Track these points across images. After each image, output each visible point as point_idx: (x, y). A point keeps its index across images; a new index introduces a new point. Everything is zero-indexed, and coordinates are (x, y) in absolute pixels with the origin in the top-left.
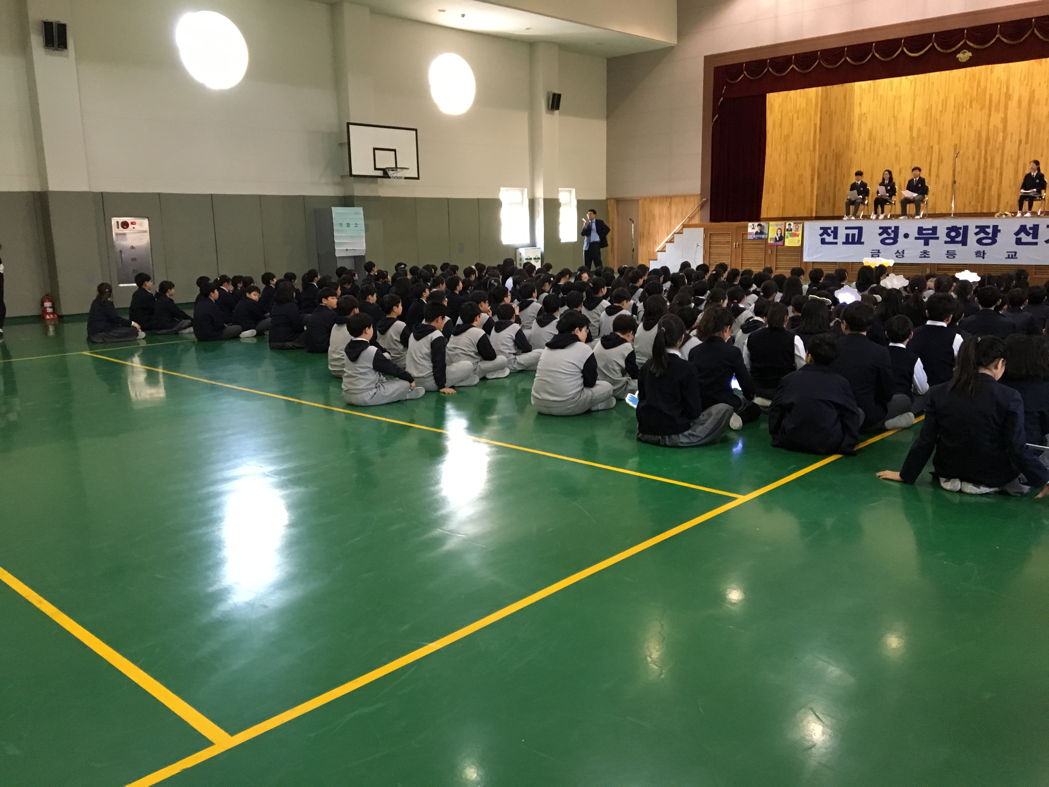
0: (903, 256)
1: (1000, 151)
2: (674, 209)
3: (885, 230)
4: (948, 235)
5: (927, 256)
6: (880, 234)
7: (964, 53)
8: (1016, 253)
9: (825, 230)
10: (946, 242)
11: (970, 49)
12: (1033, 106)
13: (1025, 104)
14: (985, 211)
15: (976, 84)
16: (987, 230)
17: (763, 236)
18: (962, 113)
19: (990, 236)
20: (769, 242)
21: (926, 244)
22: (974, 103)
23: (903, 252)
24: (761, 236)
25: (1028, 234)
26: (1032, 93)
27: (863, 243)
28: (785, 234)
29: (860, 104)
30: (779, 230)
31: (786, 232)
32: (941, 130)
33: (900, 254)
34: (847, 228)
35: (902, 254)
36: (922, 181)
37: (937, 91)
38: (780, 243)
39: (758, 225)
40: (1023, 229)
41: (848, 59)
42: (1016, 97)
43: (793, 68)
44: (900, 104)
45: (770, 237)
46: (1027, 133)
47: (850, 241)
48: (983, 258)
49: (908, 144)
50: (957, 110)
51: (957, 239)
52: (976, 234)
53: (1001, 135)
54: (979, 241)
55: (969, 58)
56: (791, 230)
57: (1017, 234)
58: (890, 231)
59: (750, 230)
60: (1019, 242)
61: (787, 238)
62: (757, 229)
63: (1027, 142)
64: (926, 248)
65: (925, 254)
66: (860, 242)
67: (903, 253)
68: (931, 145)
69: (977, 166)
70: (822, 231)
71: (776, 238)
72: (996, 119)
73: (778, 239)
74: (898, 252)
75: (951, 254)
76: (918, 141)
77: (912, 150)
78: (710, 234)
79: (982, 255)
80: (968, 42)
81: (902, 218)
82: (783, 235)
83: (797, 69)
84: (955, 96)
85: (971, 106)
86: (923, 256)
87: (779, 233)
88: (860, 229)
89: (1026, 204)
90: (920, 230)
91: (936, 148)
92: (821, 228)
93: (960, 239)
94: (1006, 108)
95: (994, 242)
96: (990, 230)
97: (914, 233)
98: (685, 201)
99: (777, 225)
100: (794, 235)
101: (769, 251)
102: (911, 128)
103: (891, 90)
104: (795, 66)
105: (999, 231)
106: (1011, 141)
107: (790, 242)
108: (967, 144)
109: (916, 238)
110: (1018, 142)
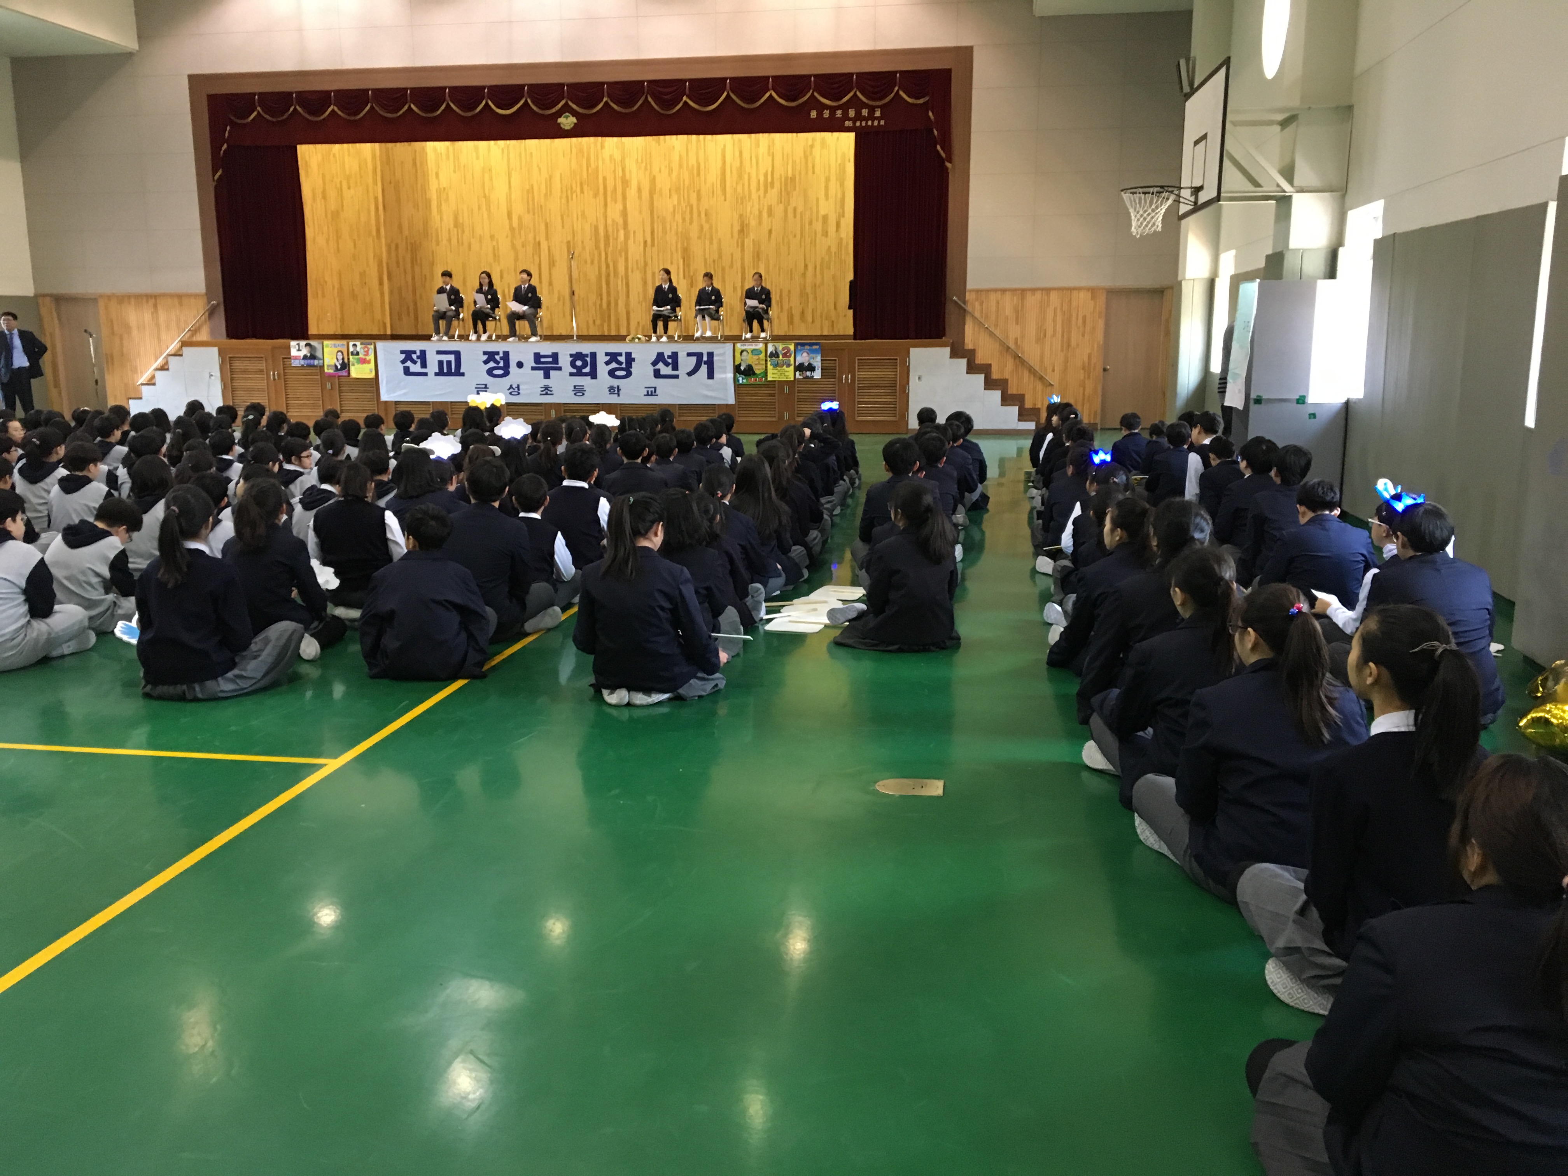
0: (519, 394)
1: (623, 254)
2: (162, 316)
3: (491, 356)
4: (573, 364)
5: (549, 392)
6: (486, 362)
7: (567, 117)
8: (655, 388)
9: (408, 355)
10: (571, 374)
11: (574, 113)
12: (655, 197)
13: (645, 194)
14: (613, 333)
15: (585, 161)
16: (619, 358)
17: (316, 362)
18: (572, 199)
19: (624, 366)
20: (326, 371)
21: (547, 376)
22: (585, 187)
23: (518, 387)
24: (311, 362)
25: (667, 364)
26: (653, 180)
27: (463, 374)
28: (349, 359)
29: (437, 175)
30: (340, 354)
31: (351, 357)
32: (548, 221)
33: (515, 390)
34: (439, 352)
35: (516, 390)
36: (532, 289)
37: (538, 166)
38: (344, 373)
39: (307, 345)
40: (660, 357)
41: (412, 106)
42: (634, 184)
43: (333, 110)
44: (491, 179)
45: (326, 364)
46: (652, 233)
47: (445, 371)
48: (619, 395)
49: (507, 237)
50: (565, 195)
51: (584, 371)
52: (607, 363)
53: (622, 233)
54: (612, 373)
55: (572, 125)
56: (358, 354)
57: (654, 364)
58: (497, 357)
59: (294, 352)
60: (657, 374)
61: (353, 365)
62: (305, 351)
63: (653, 245)
64: (547, 382)
65: (547, 390)
66: (458, 373)
67: (519, 389)
68: (537, 240)
69: (597, 273)
70: (403, 356)
71: (336, 366)
72: (614, 211)
73: (339, 367)
74: (511, 387)
75: (579, 390)
76: (520, 233)
77: (513, 246)
78: (230, 357)
79: (616, 392)
80: (570, 103)
81: (511, 339)
82: (346, 361)
83: (340, 113)
84: (561, 174)
85: (582, 192)
86: (544, 393)
87: (340, 357)
88: (457, 354)
89: (660, 324)
90: (537, 357)
91: (544, 246)
92: (402, 352)
93: (587, 370)
94: (624, 198)
95: (629, 374)
96: (622, 359)
97: (529, 362)
98: (181, 304)
99: (335, 346)
100: (363, 361)
101: (329, 386)
102: (509, 215)
103: (478, 158)
104: (336, 109)
105: (634, 360)
106: (634, 242)
107: (358, 371)
108: (582, 242)
109: (533, 369)
110: (642, 244)
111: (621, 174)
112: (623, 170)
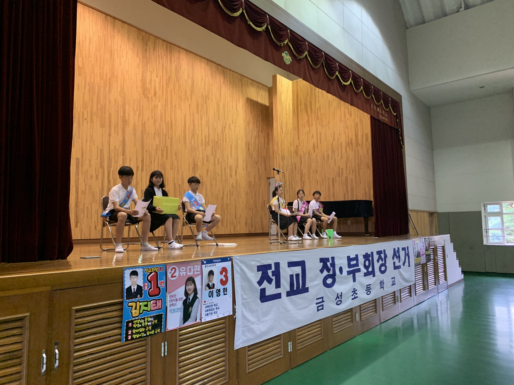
0: (341, 302)
3: (324, 263)
4: (365, 265)
6: (322, 272)
9: (264, 272)
10: (365, 275)
19: (384, 262)
21: (354, 279)
23: (341, 295)
25: (397, 258)
33: (339, 298)
34: (290, 264)
40: (395, 253)
47: (295, 288)
48: (384, 288)
51: (370, 270)
52: (378, 261)
54: (380, 269)
57: (393, 258)
58: (329, 264)
64: (355, 285)
65: (355, 294)
66: (304, 288)
67: (341, 297)
70: (260, 274)
74: (337, 296)
75: (368, 289)
79: (383, 285)
80: (290, 44)
86: (354, 296)
88: (304, 265)
90: (349, 261)
92: (259, 268)
96: (383, 256)
97: (345, 266)
105: (387, 256)
109: (347, 273)
111: (122, 115)
112: (124, 112)
